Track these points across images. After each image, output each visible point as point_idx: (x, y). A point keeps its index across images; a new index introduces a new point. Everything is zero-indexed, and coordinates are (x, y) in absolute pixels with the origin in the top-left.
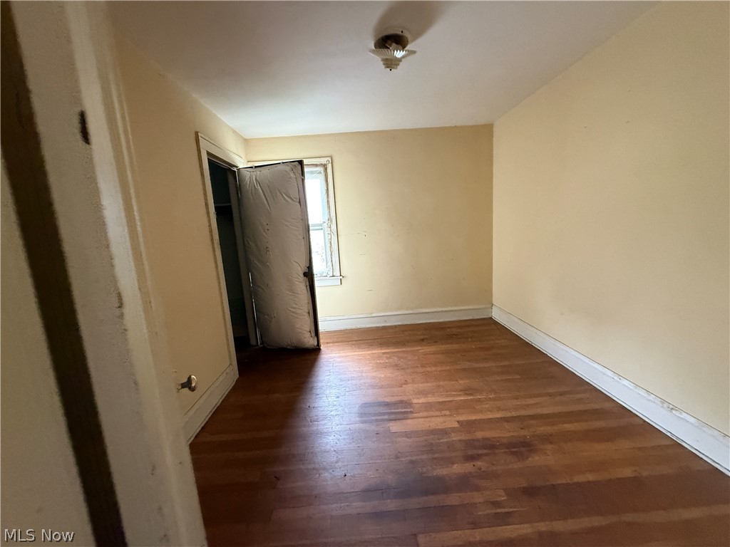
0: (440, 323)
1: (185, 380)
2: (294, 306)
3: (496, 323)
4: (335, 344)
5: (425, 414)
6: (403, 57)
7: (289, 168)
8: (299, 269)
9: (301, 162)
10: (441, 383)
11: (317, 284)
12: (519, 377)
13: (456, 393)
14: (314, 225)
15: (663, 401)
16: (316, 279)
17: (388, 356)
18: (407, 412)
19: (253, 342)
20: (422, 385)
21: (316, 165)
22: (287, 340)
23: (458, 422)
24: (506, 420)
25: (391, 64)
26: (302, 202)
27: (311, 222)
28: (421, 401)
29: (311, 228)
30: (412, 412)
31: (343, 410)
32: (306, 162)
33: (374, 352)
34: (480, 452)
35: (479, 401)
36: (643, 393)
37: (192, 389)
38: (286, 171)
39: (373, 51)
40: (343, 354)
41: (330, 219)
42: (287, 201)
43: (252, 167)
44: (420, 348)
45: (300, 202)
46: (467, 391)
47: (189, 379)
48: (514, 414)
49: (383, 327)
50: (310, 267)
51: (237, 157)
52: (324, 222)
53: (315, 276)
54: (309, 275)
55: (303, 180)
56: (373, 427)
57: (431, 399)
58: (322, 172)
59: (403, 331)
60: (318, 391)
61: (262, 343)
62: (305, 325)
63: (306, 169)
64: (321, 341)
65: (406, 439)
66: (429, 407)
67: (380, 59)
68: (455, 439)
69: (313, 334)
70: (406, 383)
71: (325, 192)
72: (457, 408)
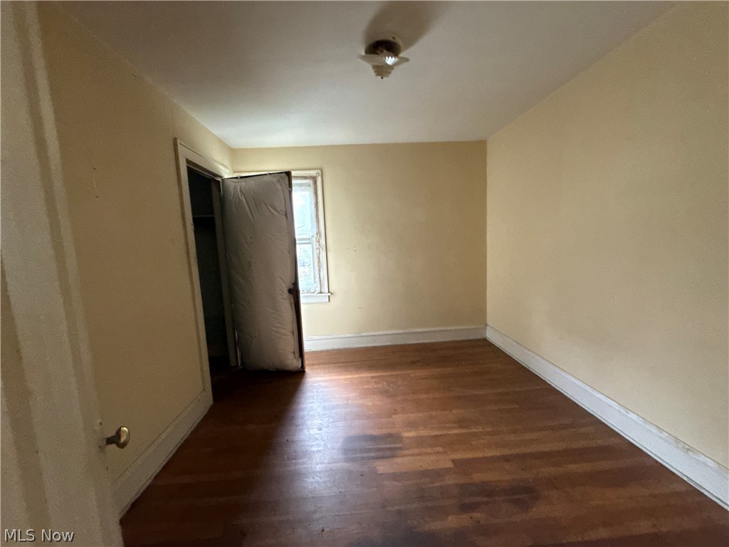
0: (432, 344)
1: (113, 433)
2: (277, 325)
3: (491, 345)
4: (321, 366)
5: (416, 451)
6: (395, 64)
7: (276, 179)
8: (284, 284)
9: (288, 174)
10: (434, 413)
11: (302, 300)
12: (517, 406)
13: (450, 425)
14: (300, 239)
15: (677, 440)
16: (301, 295)
17: (377, 380)
18: (395, 449)
19: (233, 363)
20: (412, 415)
21: (305, 178)
22: (269, 362)
23: (453, 461)
24: (506, 459)
25: (382, 71)
26: (288, 214)
27: (297, 237)
28: (412, 434)
29: (297, 242)
30: (401, 448)
31: (325, 445)
32: (293, 173)
33: (361, 375)
34: (478, 499)
35: (475, 434)
36: (654, 430)
37: (122, 446)
38: (273, 183)
39: (363, 58)
40: (329, 378)
41: (318, 233)
42: (273, 213)
43: (237, 178)
44: (410, 372)
45: (286, 215)
46: (461, 423)
47: (119, 432)
48: (513, 452)
49: (373, 347)
50: (296, 284)
51: (221, 167)
52: (313, 236)
53: (301, 292)
54: (294, 292)
55: (290, 192)
56: (356, 467)
57: (424, 432)
58: (312, 184)
59: (393, 352)
60: (299, 422)
61: (243, 363)
62: (289, 345)
63: (294, 182)
64: (306, 362)
65: (396, 483)
66: (420, 442)
67: (371, 67)
68: (449, 483)
69: (297, 355)
70: (395, 412)
71: (313, 206)
72: (450, 444)
